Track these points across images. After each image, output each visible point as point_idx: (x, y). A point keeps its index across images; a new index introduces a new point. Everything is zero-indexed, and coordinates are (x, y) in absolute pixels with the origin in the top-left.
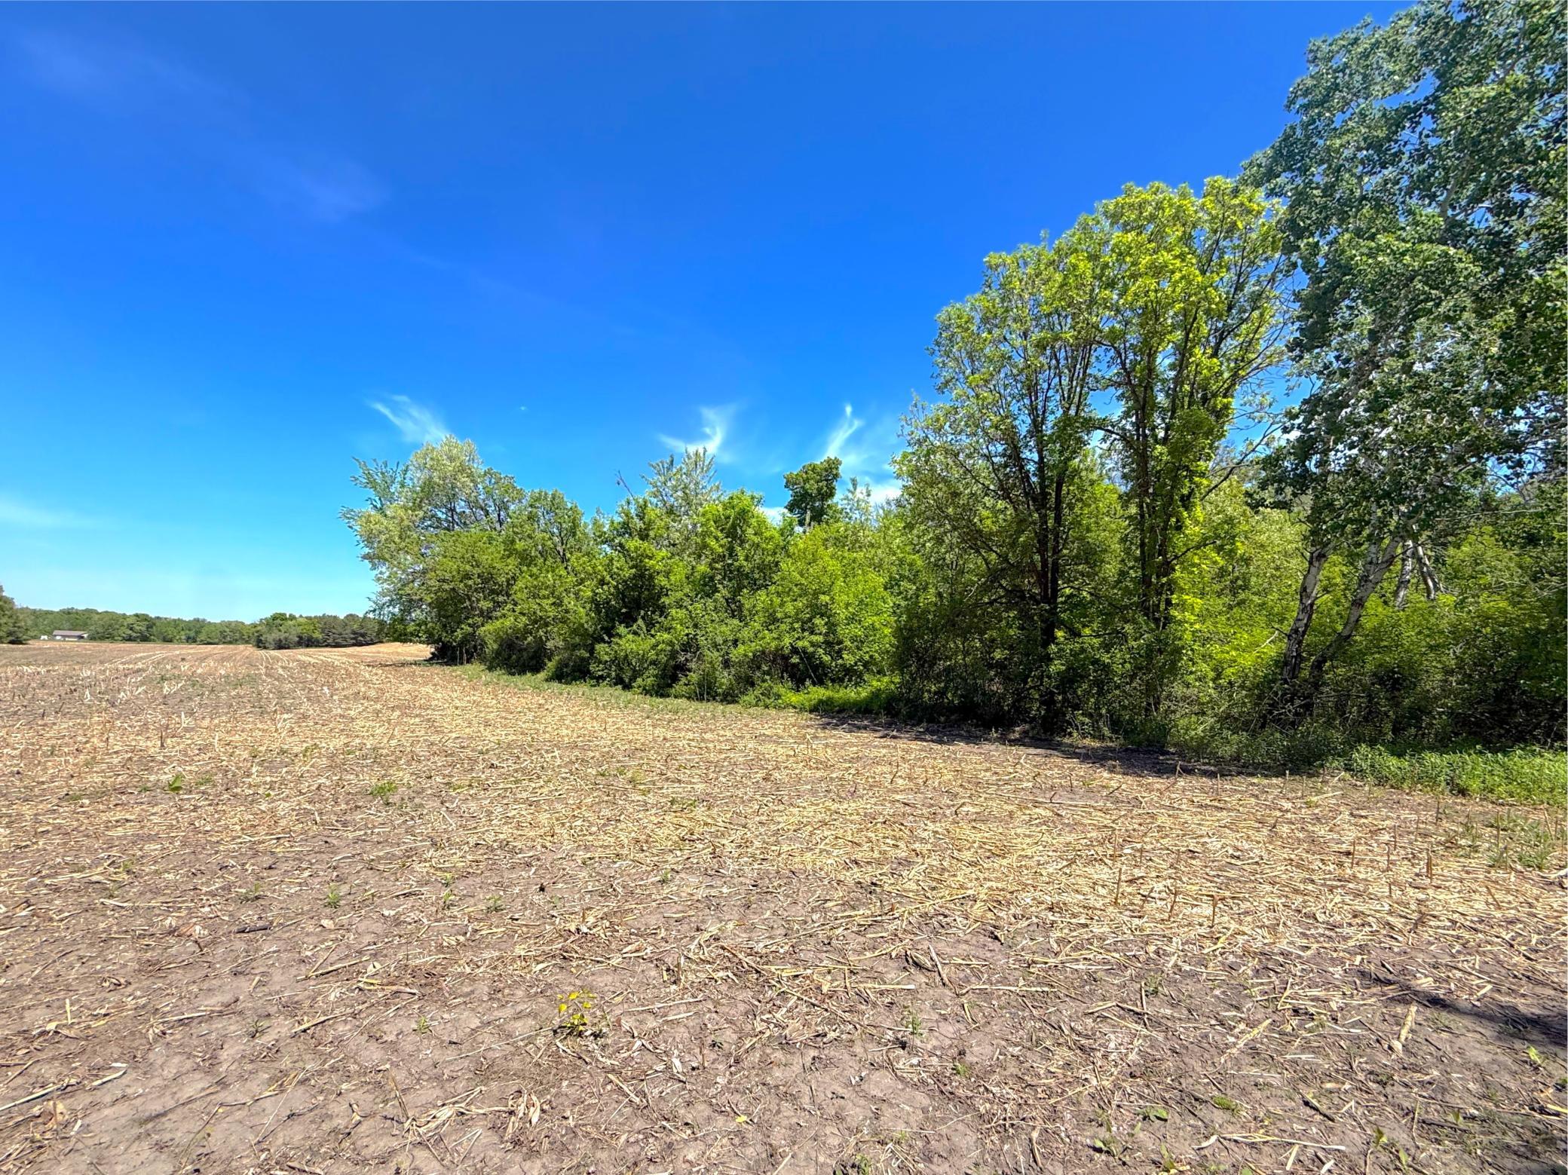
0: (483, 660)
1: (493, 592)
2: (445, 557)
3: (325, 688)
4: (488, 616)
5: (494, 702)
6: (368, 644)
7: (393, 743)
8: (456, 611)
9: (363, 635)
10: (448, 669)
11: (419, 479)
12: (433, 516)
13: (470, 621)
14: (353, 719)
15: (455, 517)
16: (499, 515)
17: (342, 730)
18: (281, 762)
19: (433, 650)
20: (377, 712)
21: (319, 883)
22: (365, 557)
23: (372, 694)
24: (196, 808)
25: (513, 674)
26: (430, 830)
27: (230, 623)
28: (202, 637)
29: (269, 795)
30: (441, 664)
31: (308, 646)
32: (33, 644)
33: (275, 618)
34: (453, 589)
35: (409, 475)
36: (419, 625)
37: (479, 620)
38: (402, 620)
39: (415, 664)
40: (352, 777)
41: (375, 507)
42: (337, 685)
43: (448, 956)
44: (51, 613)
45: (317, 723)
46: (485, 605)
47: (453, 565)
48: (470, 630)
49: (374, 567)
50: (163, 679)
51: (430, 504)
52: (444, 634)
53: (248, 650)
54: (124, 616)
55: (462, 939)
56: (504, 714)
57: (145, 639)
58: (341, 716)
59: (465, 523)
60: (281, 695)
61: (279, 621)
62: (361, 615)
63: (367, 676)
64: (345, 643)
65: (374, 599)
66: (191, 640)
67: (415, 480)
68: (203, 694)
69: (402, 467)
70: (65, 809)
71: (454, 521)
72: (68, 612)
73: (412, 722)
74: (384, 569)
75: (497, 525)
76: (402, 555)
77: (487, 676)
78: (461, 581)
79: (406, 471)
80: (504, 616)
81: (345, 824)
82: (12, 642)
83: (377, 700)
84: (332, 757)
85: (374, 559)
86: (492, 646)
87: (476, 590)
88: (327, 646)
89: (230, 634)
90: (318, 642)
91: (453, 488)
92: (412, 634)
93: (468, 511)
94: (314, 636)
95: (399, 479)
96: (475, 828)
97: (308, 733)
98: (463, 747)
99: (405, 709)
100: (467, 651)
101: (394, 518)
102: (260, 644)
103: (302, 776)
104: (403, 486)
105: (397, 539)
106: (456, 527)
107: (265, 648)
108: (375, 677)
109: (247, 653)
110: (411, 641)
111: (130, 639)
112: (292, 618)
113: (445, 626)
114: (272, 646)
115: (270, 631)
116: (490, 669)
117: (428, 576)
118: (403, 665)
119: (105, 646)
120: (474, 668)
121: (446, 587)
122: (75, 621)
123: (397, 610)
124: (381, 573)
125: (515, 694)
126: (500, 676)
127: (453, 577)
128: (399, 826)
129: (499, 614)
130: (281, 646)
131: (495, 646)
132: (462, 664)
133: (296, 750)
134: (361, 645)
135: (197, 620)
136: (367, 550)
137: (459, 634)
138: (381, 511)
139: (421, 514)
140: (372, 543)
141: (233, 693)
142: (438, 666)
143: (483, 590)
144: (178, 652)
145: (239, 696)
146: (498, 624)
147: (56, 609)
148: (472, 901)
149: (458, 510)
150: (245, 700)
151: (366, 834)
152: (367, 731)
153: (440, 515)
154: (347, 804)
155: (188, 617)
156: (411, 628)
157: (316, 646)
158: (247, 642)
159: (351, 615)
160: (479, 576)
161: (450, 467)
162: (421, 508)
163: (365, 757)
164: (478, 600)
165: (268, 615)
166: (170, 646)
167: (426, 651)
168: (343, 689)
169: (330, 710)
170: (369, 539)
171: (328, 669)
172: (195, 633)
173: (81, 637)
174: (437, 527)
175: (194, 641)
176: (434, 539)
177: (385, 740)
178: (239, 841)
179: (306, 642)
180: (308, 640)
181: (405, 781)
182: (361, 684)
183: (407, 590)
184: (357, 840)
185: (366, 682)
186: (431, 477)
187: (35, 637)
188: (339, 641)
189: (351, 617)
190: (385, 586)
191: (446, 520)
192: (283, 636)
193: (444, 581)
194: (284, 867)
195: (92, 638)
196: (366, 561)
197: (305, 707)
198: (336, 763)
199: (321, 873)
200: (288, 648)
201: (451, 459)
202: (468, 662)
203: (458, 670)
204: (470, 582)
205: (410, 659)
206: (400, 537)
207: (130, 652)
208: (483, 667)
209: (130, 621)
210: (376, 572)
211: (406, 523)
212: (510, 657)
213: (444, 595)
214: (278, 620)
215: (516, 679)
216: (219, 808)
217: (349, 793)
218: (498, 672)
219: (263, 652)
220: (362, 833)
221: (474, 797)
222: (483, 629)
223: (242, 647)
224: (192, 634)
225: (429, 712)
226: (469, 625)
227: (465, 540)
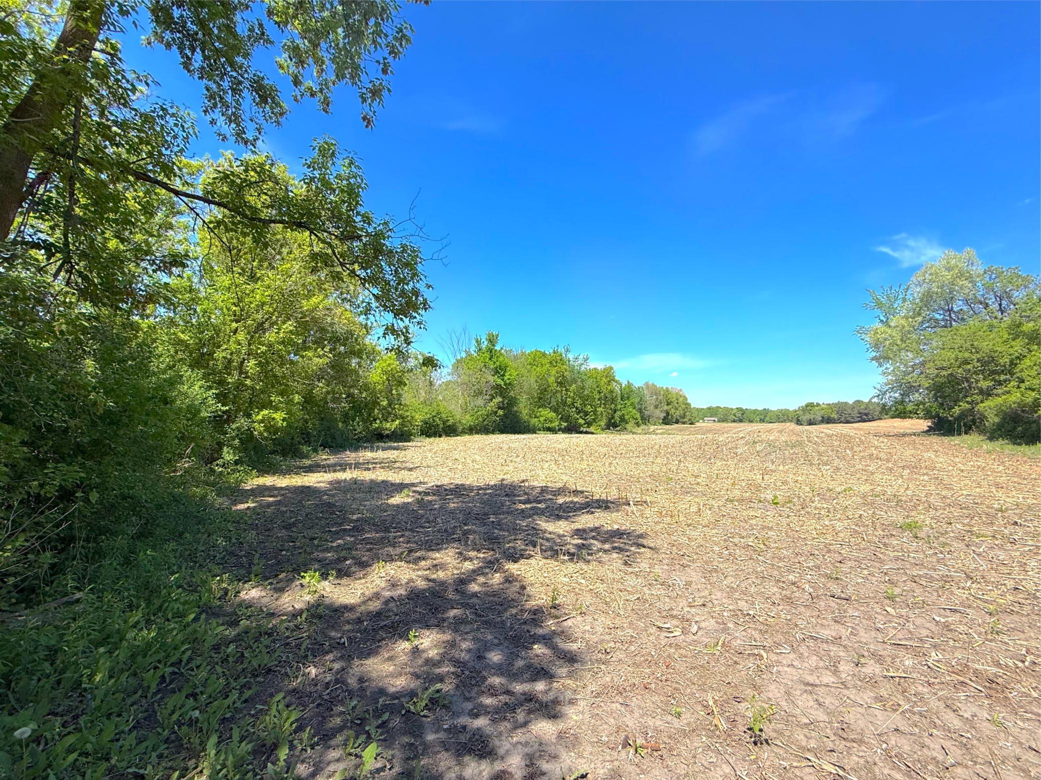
0: (982, 431)
1: (993, 372)
2: (944, 349)
3: (848, 451)
4: (987, 394)
5: (1001, 468)
6: (870, 421)
7: (909, 492)
8: (954, 392)
9: (866, 415)
10: (946, 439)
11: (919, 292)
12: (931, 319)
13: (969, 399)
14: (873, 474)
15: (953, 315)
16: (1000, 305)
17: (867, 480)
18: (830, 497)
19: (930, 424)
20: (891, 469)
21: (877, 581)
22: (872, 359)
23: (882, 455)
24: (788, 517)
25: (1020, 444)
26: (960, 565)
27: (782, 410)
28: (767, 419)
29: (828, 516)
30: (938, 435)
31: (828, 423)
32: (697, 424)
33: (807, 406)
34: (951, 374)
35: (909, 292)
36: (917, 405)
37: (979, 398)
38: (902, 402)
39: (915, 435)
40: (882, 513)
41: (882, 321)
42: (855, 449)
43: (1008, 674)
44: (703, 409)
45: (847, 474)
46: (985, 384)
47: (951, 355)
48: (968, 406)
49: (880, 365)
50: (755, 442)
51: (928, 310)
52: (942, 411)
53: (792, 426)
54: (732, 409)
55: (1020, 664)
56: (1016, 480)
57: (741, 421)
58: (863, 470)
59: (963, 319)
60: (820, 454)
61: (809, 408)
62: (867, 401)
63: (876, 443)
64: (853, 420)
65: (879, 388)
66: (762, 421)
67: (916, 295)
68: (776, 452)
69: (904, 287)
70: (730, 506)
71: (951, 317)
72: (709, 408)
73: (922, 478)
74: (888, 366)
75: (999, 315)
76: (903, 353)
77: (987, 446)
78: (959, 367)
79: (907, 289)
80: (1008, 392)
81: (885, 545)
82: (690, 424)
83: (888, 461)
84: (864, 497)
85: (880, 359)
86: (993, 419)
87: (975, 372)
88: (840, 423)
89: (782, 417)
90: (834, 420)
91: (951, 292)
92: (911, 412)
93: (965, 308)
94: (832, 416)
95: (901, 296)
96: (1009, 574)
97: (843, 480)
98: (977, 503)
99: (914, 468)
100: (965, 425)
101: (897, 326)
102: (799, 422)
103: (847, 507)
104: (904, 300)
105: (899, 343)
106: (954, 323)
107: (801, 425)
108: (882, 444)
109: (791, 428)
110: (910, 417)
111: (734, 421)
112: (818, 405)
113: (942, 404)
114: (805, 424)
115: (804, 414)
116: (991, 439)
117: (927, 366)
118: (904, 435)
119: (724, 424)
120: (973, 439)
121: (944, 373)
122: (711, 412)
123: (897, 395)
124: (887, 369)
125: (1025, 462)
126: (1003, 447)
127: (951, 364)
128: (931, 556)
129: (1000, 391)
130: (810, 423)
131: (997, 420)
132: (959, 434)
133: (839, 489)
134: (865, 421)
135: (765, 409)
136: (874, 354)
137: (957, 410)
138: (886, 323)
139: (920, 319)
140: (879, 348)
141: (792, 452)
142: (935, 436)
143: (983, 372)
144: (755, 428)
145: (794, 453)
146: (999, 400)
147: (705, 407)
148: (1022, 636)
149: (955, 309)
150: (800, 456)
151: (903, 555)
152: (886, 483)
153: (937, 316)
154: (883, 530)
155: (760, 408)
156: (910, 407)
157: (833, 423)
158: (791, 421)
159: (858, 401)
160: (978, 360)
161: (948, 276)
162: (919, 314)
163: (888, 500)
164: (977, 381)
165: (804, 404)
166: (752, 424)
167: (925, 424)
168: (860, 452)
169: (854, 466)
170: (876, 345)
171: (848, 439)
172: (764, 416)
173: (714, 421)
174: (935, 327)
175: (764, 422)
176: (933, 336)
177: (902, 490)
178: (818, 540)
179: (828, 420)
180: (828, 419)
181: (927, 523)
182: (873, 449)
183: (908, 378)
184: (897, 559)
185: (876, 448)
186: (930, 289)
187: (698, 421)
188: (849, 419)
189: (858, 402)
190: (890, 377)
191: (943, 320)
192: (812, 417)
193: (942, 368)
194: (850, 564)
195: (719, 421)
196: (874, 362)
197: (836, 462)
198: (867, 501)
199: (877, 575)
200: (815, 424)
201: (949, 269)
202: (966, 433)
203: (956, 440)
204: (969, 367)
205: (908, 431)
206: (902, 340)
207: (735, 428)
208: (982, 437)
209: (734, 412)
210: (882, 369)
211: (907, 328)
212: (1015, 428)
213: (942, 380)
214: (810, 406)
215: (1024, 448)
216: (801, 518)
217: (883, 524)
218: (1001, 441)
219: (801, 427)
220: (900, 554)
221: (1001, 547)
222: (982, 405)
223: (788, 424)
224: (762, 417)
225: (935, 472)
226: (968, 402)
227: (964, 333)
